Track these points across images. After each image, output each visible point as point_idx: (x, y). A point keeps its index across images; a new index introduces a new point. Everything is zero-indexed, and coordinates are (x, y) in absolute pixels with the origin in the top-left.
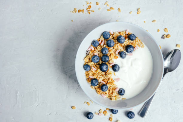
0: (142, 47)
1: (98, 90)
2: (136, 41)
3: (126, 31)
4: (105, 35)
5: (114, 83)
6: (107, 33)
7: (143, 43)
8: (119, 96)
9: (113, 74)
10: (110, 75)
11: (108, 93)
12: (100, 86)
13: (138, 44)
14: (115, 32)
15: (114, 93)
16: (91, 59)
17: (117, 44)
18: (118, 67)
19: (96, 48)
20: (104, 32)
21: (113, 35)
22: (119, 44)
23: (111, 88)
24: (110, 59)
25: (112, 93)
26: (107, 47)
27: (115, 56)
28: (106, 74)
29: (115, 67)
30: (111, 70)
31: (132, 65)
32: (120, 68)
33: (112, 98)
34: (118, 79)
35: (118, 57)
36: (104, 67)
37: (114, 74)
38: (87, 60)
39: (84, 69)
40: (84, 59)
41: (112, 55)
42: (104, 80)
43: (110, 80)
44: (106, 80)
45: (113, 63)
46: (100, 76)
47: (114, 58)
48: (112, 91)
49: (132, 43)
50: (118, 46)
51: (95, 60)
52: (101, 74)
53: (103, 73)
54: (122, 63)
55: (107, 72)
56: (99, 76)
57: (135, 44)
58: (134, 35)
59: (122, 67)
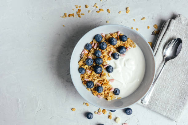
0: (134, 47)
1: (94, 91)
2: (128, 41)
3: (117, 32)
4: (97, 38)
5: (109, 84)
6: (99, 36)
7: (135, 43)
8: (115, 96)
9: (107, 75)
10: (104, 76)
11: (103, 94)
12: (95, 88)
13: (130, 45)
14: (107, 34)
15: (109, 94)
16: (85, 63)
17: (109, 46)
18: (111, 68)
19: (90, 51)
20: (96, 36)
21: (105, 37)
22: (111, 46)
23: (106, 88)
24: (104, 61)
25: (108, 93)
26: (100, 50)
27: (108, 58)
28: (100, 76)
29: (108, 69)
30: (105, 72)
31: (125, 65)
32: (114, 69)
33: (108, 98)
34: (112, 80)
35: (111, 59)
36: (99, 70)
37: (109, 75)
38: (81, 63)
39: (80, 72)
40: (78, 63)
41: (105, 57)
42: (99, 81)
43: (105, 82)
44: (101, 81)
45: (106, 65)
46: (96, 78)
47: (108, 59)
48: (107, 91)
49: (124, 44)
50: (111, 48)
51: (89, 63)
52: (96, 76)
53: (98, 75)
54: (115, 64)
55: (101, 74)
56: (94, 78)
57: (127, 45)
58: (126, 36)
59: (116, 68)
